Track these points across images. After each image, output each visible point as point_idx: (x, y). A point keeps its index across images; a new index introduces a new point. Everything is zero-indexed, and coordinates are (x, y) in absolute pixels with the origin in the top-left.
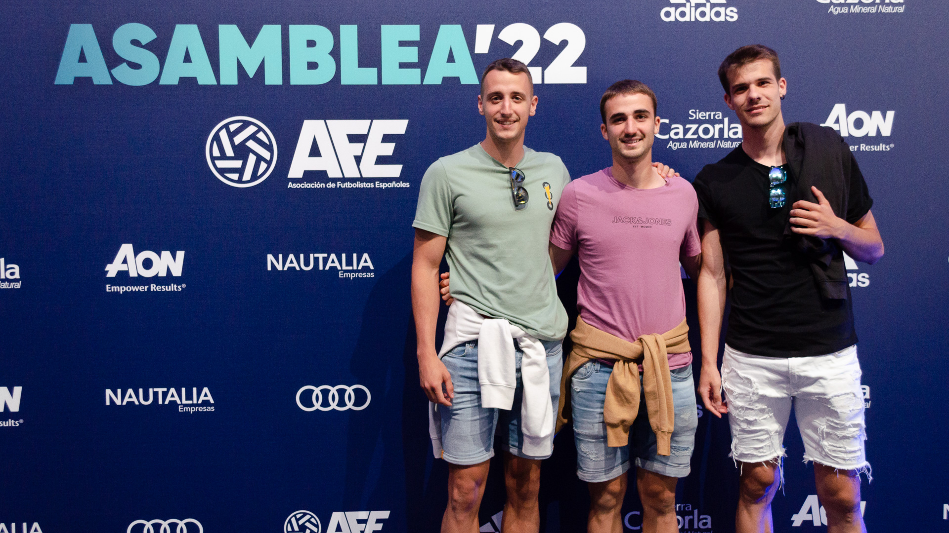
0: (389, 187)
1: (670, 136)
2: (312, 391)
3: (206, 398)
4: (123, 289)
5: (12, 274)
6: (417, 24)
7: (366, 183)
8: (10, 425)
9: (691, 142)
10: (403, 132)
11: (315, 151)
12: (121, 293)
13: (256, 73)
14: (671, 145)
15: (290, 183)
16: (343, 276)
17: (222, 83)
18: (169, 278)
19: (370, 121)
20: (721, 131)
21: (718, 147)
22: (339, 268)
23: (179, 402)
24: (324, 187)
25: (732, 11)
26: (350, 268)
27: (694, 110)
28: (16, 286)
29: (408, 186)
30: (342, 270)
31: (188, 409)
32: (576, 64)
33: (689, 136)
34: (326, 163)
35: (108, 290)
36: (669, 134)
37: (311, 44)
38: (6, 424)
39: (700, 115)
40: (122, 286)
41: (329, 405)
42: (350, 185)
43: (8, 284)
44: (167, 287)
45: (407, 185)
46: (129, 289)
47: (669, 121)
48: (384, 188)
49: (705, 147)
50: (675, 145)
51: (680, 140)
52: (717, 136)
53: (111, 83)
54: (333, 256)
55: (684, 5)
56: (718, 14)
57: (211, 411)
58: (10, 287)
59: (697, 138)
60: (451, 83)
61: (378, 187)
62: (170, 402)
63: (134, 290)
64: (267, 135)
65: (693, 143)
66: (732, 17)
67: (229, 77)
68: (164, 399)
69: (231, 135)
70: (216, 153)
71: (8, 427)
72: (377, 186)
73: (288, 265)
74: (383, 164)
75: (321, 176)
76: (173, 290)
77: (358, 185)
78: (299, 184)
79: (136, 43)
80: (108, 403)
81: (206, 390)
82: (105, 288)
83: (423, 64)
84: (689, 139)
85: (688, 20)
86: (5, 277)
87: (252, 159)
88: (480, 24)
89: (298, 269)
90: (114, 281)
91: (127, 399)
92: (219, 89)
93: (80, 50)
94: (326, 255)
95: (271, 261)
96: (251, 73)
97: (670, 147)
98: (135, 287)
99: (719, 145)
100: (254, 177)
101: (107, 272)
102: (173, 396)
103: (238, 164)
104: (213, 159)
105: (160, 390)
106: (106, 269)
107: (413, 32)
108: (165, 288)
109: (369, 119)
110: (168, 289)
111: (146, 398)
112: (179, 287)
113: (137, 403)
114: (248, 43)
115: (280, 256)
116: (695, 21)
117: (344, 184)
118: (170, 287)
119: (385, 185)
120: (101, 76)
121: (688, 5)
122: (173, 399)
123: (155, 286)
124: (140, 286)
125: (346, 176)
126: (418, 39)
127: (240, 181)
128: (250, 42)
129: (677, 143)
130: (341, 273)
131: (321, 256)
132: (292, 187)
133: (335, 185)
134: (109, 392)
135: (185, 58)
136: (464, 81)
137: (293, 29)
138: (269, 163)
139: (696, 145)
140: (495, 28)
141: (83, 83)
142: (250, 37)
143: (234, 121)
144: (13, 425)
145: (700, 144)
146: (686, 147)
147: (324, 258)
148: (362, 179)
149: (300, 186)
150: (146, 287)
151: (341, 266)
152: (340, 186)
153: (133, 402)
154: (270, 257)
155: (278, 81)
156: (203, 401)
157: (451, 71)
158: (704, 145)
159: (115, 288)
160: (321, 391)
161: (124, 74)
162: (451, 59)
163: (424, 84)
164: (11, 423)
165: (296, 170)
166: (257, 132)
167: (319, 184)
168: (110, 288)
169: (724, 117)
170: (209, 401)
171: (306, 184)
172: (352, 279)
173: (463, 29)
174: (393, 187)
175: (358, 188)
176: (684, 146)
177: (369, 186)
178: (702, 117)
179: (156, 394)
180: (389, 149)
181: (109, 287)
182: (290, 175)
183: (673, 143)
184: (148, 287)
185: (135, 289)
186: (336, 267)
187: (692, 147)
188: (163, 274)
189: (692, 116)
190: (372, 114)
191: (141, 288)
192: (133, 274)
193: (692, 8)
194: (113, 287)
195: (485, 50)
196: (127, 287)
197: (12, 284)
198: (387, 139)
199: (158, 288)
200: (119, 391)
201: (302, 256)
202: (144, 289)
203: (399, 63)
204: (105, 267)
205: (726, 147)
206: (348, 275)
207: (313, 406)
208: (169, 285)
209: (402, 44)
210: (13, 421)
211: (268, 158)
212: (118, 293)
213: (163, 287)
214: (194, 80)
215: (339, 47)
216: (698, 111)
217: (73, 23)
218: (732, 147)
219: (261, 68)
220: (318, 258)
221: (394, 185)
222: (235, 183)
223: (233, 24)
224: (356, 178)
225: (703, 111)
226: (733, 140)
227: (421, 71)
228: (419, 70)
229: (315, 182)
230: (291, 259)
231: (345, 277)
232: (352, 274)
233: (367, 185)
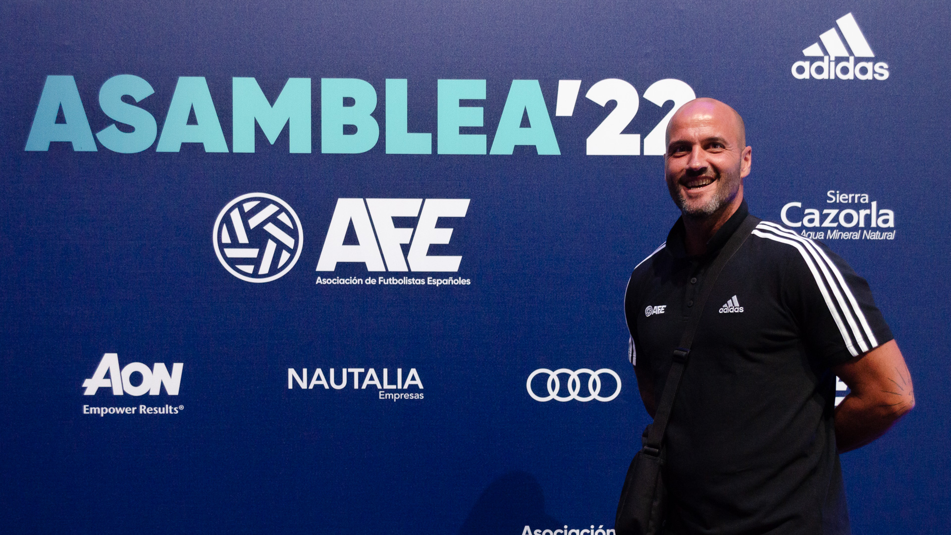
0: (444, 284)
1: (802, 223)
4: (104, 411)
6: (483, 79)
7: (416, 279)
9: (829, 232)
10: (463, 215)
11: (351, 238)
13: (278, 139)
15: (319, 278)
16: (384, 396)
17: (235, 150)
18: (163, 398)
19: (421, 200)
20: (868, 218)
21: (863, 238)
22: (379, 387)
24: (362, 283)
25: (881, 67)
26: (394, 387)
27: (833, 192)
29: (470, 283)
30: (382, 389)
33: (827, 224)
34: (365, 254)
35: (85, 412)
36: (802, 221)
37: (349, 102)
39: (841, 198)
40: (103, 407)
42: (395, 282)
44: (160, 409)
45: (468, 282)
46: (112, 410)
47: (802, 205)
48: (437, 285)
49: (847, 238)
50: (809, 235)
51: (815, 229)
52: (862, 225)
53: (94, 149)
54: (372, 371)
55: (821, 59)
56: (864, 71)
59: (838, 226)
60: (525, 153)
61: (431, 284)
63: (118, 412)
64: (291, 216)
66: (882, 75)
67: (245, 144)
69: (246, 217)
70: (226, 239)
72: (429, 283)
73: (314, 382)
75: (358, 269)
76: (167, 413)
77: (405, 281)
78: (330, 279)
79: (128, 99)
82: (82, 409)
83: (489, 129)
84: (828, 228)
85: (827, 77)
87: (271, 247)
88: (562, 79)
89: (327, 387)
90: (93, 401)
92: (232, 158)
93: (58, 109)
94: (362, 370)
95: (293, 376)
96: (272, 138)
98: (120, 409)
99: (865, 235)
100: (274, 270)
101: (85, 388)
103: (253, 253)
104: (222, 246)
106: (84, 385)
107: (477, 88)
108: (157, 410)
109: (420, 198)
110: (162, 411)
112: (175, 409)
114: (269, 100)
115: (305, 371)
116: (835, 78)
117: (387, 280)
118: (164, 408)
119: (439, 282)
120: (83, 141)
121: (826, 58)
123: (145, 407)
124: (126, 407)
125: (390, 270)
126: (484, 98)
127: (255, 274)
128: (272, 100)
129: (811, 233)
130: (382, 393)
131: (356, 371)
132: (321, 283)
133: (375, 281)
135: (189, 119)
136: (541, 152)
137: (326, 83)
138: (292, 252)
139: (836, 235)
140: (582, 84)
141: (61, 149)
142: (272, 93)
143: (249, 199)
145: (841, 234)
146: (822, 238)
147: (360, 373)
148: (410, 274)
149: (332, 281)
150: (134, 409)
151: (382, 384)
154: (292, 372)
155: (306, 148)
157: (525, 138)
158: (846, 236)
159: (94, 410)
161: (112, 139)
162: (525, 122)
163: (491, 153)
165: (326, 262)
166: (278, 213)
167: (356, 280)
168: (88, 409)
169: (871, 200)
171: (339, 279)
172: (395, 401)
173: (542, 86)
174: (449, 284)
175: (406, 285)
176: (821, 237)
177: (419, 283)
178: (844, 200)
180: (445, 236)
181: (87, 407)
183: (807, 233)
184: (136, 408)
185: (120, 410)
186: (375, 386)
187: (831, 238)
188: (155, 392)
189: (831, 199)
190: (424, 192)
191: (127, 410)
192: (117, 391)
193: (831, 63)
194: (91, 409)
195: (569, 113)
196: (110, 409)
198: (442, 223)
199: (149, 410)
201: (332, 371)
202: (131, 411)
203: (460, 127)
204: (82, 382)
205: (874, 238)
206: (391, 396)
208: (162, 406)
209: (464, 103)
211: (291, 246)
212: (98, 415)
213: (155, 409)
214: (200, 146)
215: (384, 106)
216: (838, 192)
217: (51, 74)
218: (882, 238)
219: (285, 133)
220: (353, 373)
221: (451, 282)
222: (249, 277)
223: (249, 76)
224: (403, 272)
225: (845, 193)
226: (882, 230)
227: (488, 138)
228: (485, 136)
229: (351, 278)
230: (319, 375)
231: (386, 398)
232: (395, 395)
233: (416, 282)
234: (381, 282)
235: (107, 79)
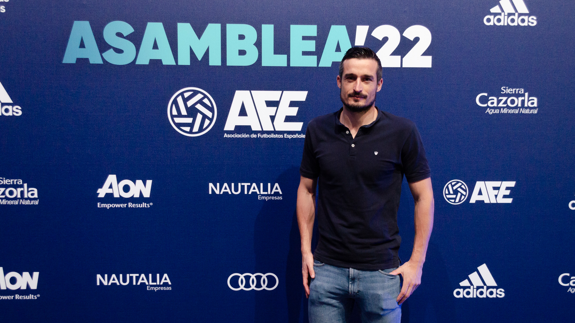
0: (293, 137)
1: (488, 105)
2: (239, 277)
3: (166, 281)
4: (109, 206)
5: (32, 194)
6: (315, 24)
7: (278, 135)
8: (31, 298)
10: (304, 100)
11: (243, 112)
12: (108, 208)
13: (203, 57)
14: (489, 111)
15: (226, 134)
16: (261, 198)
17: (179, 64)
18: (141, 199)
19: (281, 92)
20: (523, 102)
21: (520, 113)
22: (258, 193)
23: (147, 284)
24: (249, 137)
25: (533, 19)
26: (266, 193)
27: (505, 87)
28: (35, 203)
30: (260, 194)
31: (154, 288)
32: (425, 54)
33: (501, 105)
34: (250, 121)
35: (99, 207)
36: (487, 103)
37: (242, 37)
38: (28, 298)
39: (508, 91)
40: (109, 204)
41: (250, 287)
42: (267, 136)
43: (30, 201)
46: (113, 206)
47: (488, 95)
48: (290, 138)
49: (511, 113)
50: (491, 111)
51: (494, 108)
52: (520, 105)
53: (102, 63)
54: (254, 185)
55: (500, 14)
56: (523, 21)
57: (169, 290)
58: (31, 204)
59: (507, 106)
60: (338, 66)
61: (286, 137)
62: (141, 283)
63: (117, 207)
64: (210, 100)
65: (503, 110)
66: (533, 23)
67: (184, 60)
68: (137, 282)
69: (185, 100)
70: (175, 112)
71: (29, 300)
72: (285, 137)
73: (223, 190)
74: (290, 121)
75: (247, 129)
76: (143, 207)
77: (272, 136)
78: (231, 135)
79: (119, 35)
80: (98, 284)
81: (166, 275)
82: (97, 205)
83: (318, 52)
84: (501, 107)
85: (503, 25)
86: (28, 196)
87: (199, 117)
88: (359, 25)
89: (230, 193)
90: (102, 200)
91: (111, 281)
92: (177, 68)
93: (80, 40)
94: (249, 184)
95: (212, 187)
96: (200, 57)
97: (488, 112)
98: (118, 205)
99: (521, 111)
100: (201, 129)
101: (98, 194)
102: (143, 279)
103: (189, 120)
104: (173, 117)
105: (134, 275)
106: (98, 192)
107: (312, 30)
108: (138, 205)
109: (280, 90)
110: (141, 206)
111: (124, 281)
112: (148, 205)
113: (118, 284)
114: (197, 36)
115: (218, 184)
116: (507, 25)
117: (263, 135)
118: (142, 205)
119: (291, 136)
120: (95, 58)
121: (503, 14)
122: (143, 281)
123: (131, 204)
124: (121, 204)
125: (264, 130)
127: (191, 132)
128: (199, 36)
129: (492, 110)
130: (260, 196)
131: (246, 185)
132: (227, 137)
133: (256, 136)
134: (99, 276)
135: (153, 47)
137: (229, 27)
138: (211, 120)
139: (505, 111)
140: (369, 28)
141: (83, 62)
142: (199, 32)
143: (187, 91)
144: (33, 298)
145: (508, 111)
146: (498, 113)
147: (248, 186)
148: (275, 132)
149: (233, 136)
150: (125, 205)
151: (260, 192)
152: (260, 137)
153: (116, 283)
154: (211, 185)
155: (218, 63)
156: (164, 283)
157: (338, 58)
158: (511, 111)
159: (104, 205)
160: (245, 277)
161: (111, 57)
162: (338, 49)
163: (319, 66)
164: (32, 297)
165: (230, 126)
166: (203, 98)
167: (246, 135)
168: (100, 205)
169: (525, 92)
170: (167, 283)
171: (237, 135)
172: (267, 200)
173: (347, 29)
174: (296, 137)
175: (273, 138)
176: (497, 112)
177: (280, 137)
178: (510, 92)
179: (131, 278)
180: (294, 111)
181: (100, 204)
182: (226, 129)
183: (490, 110)
184: (126, 204)
185: (118, 206)
186: (256, 192)
187: (503, 112)
188: (137, 195)
189: (503, 91)
190: (283, 88)
191: (122, 205)
192: (116, 195)
193: (505, 16)
194: (102, 205)
195: (362, 44)
197: (32, 202)
198: (293, 104)
199: (134, 206)
200: (106, 276)
201: (233, 184)
202: (124, 206)
203: (302, 52)
204: (97, 190)
205: (526, 113)
206: (265, 198)
207: (239, 287)
208: (141, 203)
209: (305, 38)
210: (33, 296)
211: (211, 117)
212: (106, 208)
213: (137, 205)
214: (160, 61)
215: (261, 40)
216: (507, 87)
217: (76, 20)
218: (530, 113)
219: (207, 54)
220: (244, 186)
221: (297, 136)
222: (187, 133)
223: (187, 23)
224: (271, 131)
225: (511, 88)
226: (531, 108)
227: (317, 57)
228: (316, 57)
229: (243, 134)
230: (226, 187)
231: (262, 199)
232: (267, 197)
233: (278, 136)
234: (259, 136)
235: (108, 23)
